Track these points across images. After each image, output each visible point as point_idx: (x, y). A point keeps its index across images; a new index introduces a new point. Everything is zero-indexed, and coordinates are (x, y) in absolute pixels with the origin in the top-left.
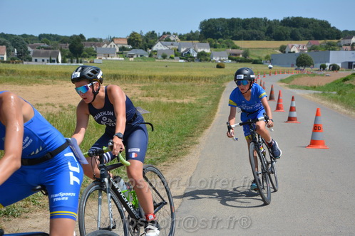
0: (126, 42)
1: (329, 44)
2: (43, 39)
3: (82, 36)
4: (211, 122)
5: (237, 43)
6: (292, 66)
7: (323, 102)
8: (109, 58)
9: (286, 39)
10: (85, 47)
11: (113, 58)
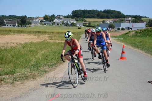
0: (43, 19)
1: (121, 20)
2: (10, 17)
3: (26, 16)
5: (86, 19)
7: (118, 42)
8: (37, 25)
9: (105, 18)
10: (27, 21)
11: (38, 25)
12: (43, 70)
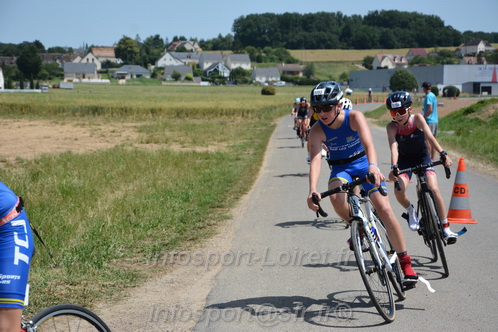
0: (112, 53)
1: (442, 54)
3: (38, 44)
4: (251, 182)
5: (295, 54)
6: (384, 90)
8: (85, 80)
9: (373, 46)
10: (44, 62)
11: (91, 81)
12: (122, 272)
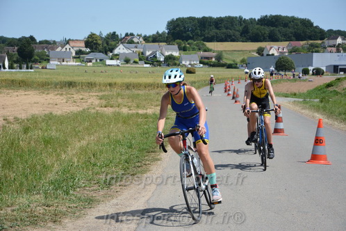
0: (83, 45)
1: (312, 45)
3: (32, 38)
5: (209, 45)
7: (303, 111)
8: (64, 63)
9: (264, 40)
10: (36, 51)
11: (69, 63)
12: (83, 198)
